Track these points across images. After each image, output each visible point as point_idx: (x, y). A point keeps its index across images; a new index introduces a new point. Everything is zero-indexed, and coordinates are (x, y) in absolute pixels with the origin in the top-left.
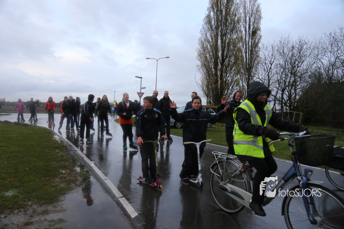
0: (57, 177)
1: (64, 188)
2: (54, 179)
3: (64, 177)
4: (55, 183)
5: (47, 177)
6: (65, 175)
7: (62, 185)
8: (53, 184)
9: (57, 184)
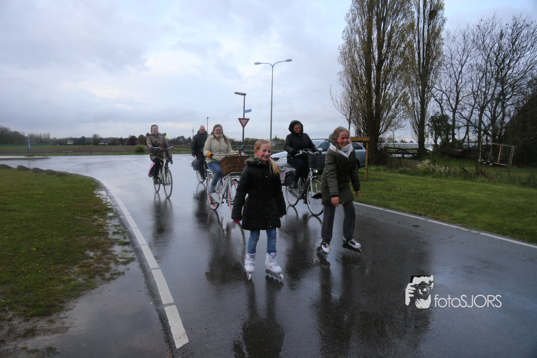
0: (76, 264)
1: (80, 285)
2: (70, 267)
3: (87, 265)
4: (69, 276)
5: (60, 264)
6: (91, 261)
7: (80, 280)
8: (66, 278)
9: (73, 277)
